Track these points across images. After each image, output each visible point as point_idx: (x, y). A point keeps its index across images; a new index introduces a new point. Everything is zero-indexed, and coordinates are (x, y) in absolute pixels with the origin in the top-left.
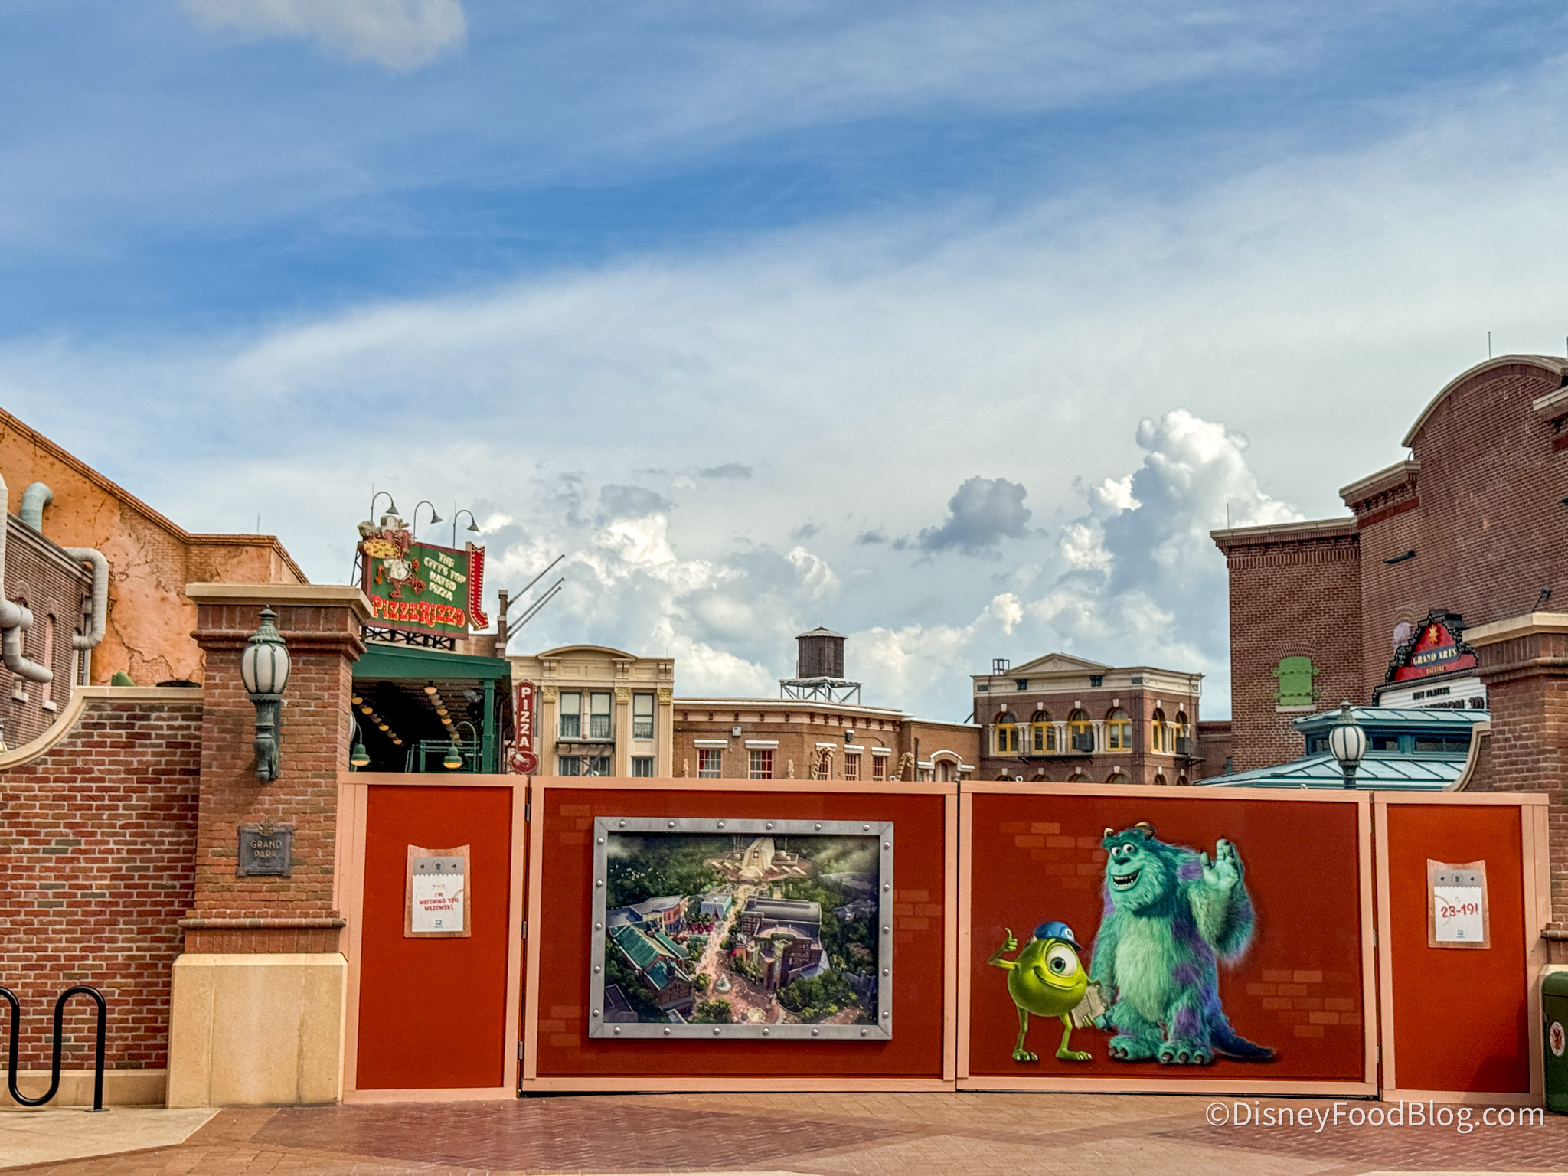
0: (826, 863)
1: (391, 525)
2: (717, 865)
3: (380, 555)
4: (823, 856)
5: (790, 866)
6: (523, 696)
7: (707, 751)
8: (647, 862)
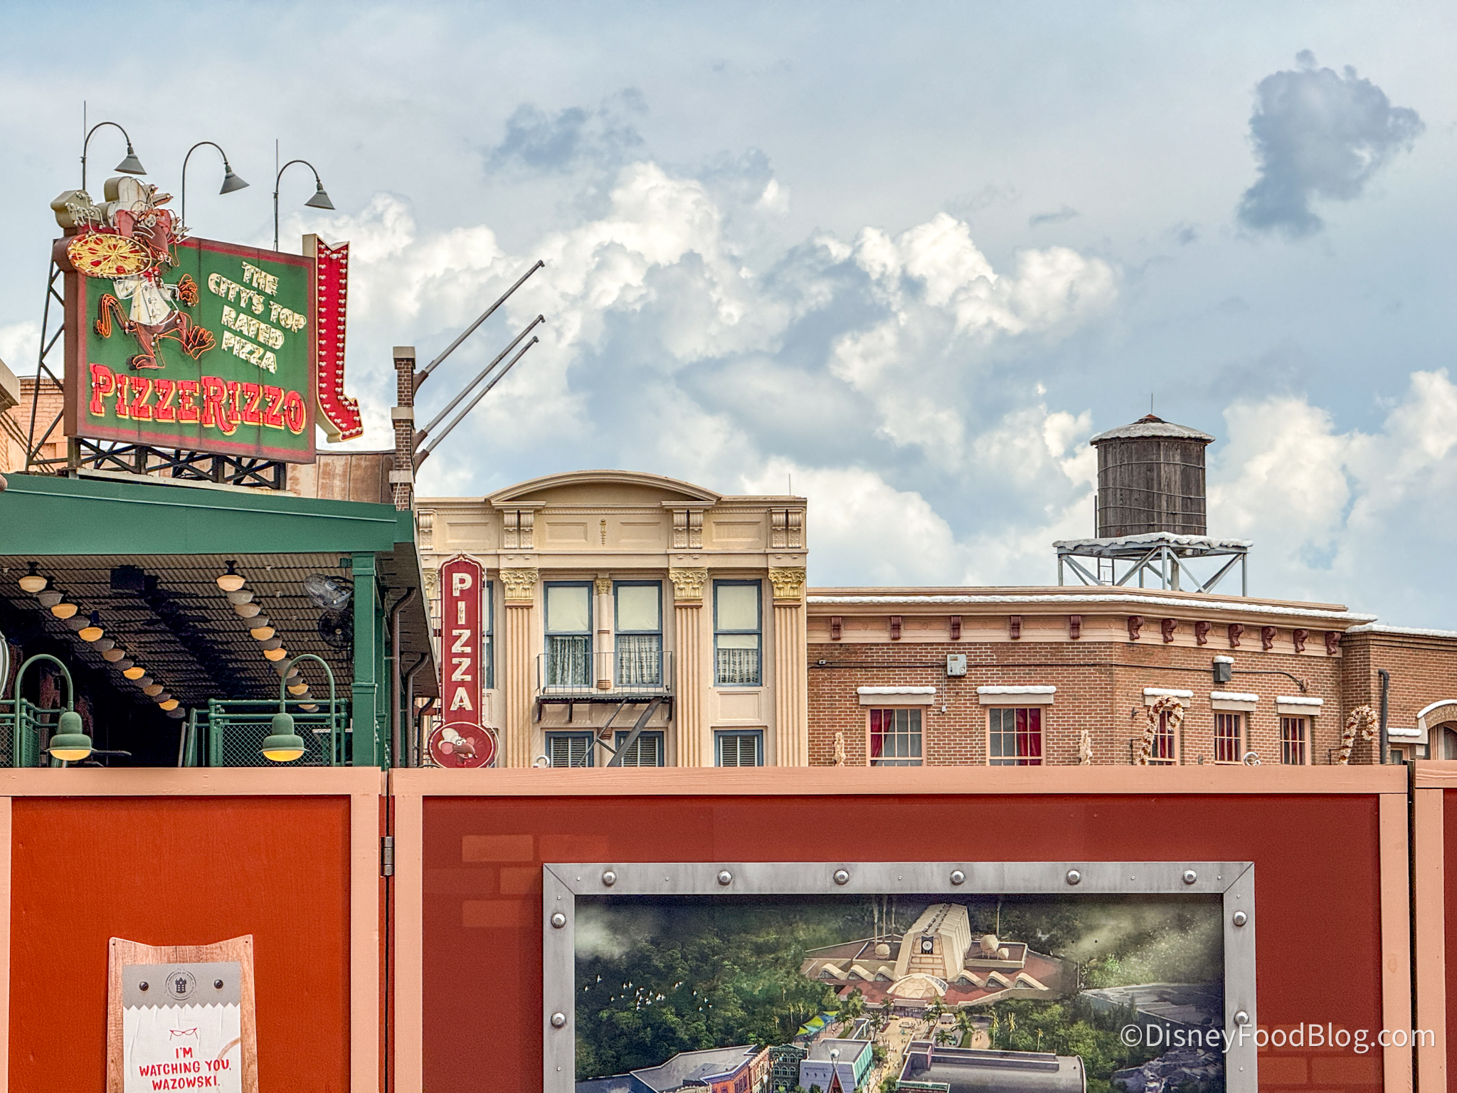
0: (1093, 962)
1: (130, 201)
2: (835, 971)
3: (106, 270)
4: (1088, 944)
5: (1010, 972)
6: (456, 594)
7: (889, 712)
8: (671, 968)
